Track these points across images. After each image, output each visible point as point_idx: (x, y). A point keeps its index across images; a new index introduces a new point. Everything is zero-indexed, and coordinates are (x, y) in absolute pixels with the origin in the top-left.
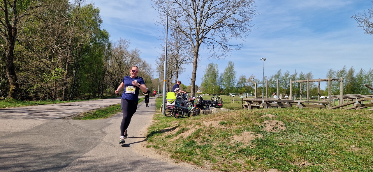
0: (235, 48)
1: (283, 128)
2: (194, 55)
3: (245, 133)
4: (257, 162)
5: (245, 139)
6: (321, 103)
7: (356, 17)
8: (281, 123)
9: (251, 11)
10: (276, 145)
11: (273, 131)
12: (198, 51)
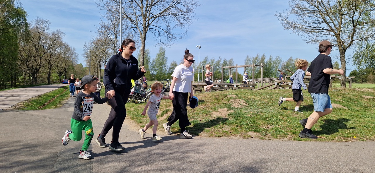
0: (180, 36)
1: (246, 105)
2: (142, 42)
3: (220, 110)
4: (238, 128)
5: (222, 114)
6: (251, 85)
7: (278, 15)
8: (243, 101)
9: (193, 3)
10: (246, 116)
11: (240, 106)
12: (145, 38)
